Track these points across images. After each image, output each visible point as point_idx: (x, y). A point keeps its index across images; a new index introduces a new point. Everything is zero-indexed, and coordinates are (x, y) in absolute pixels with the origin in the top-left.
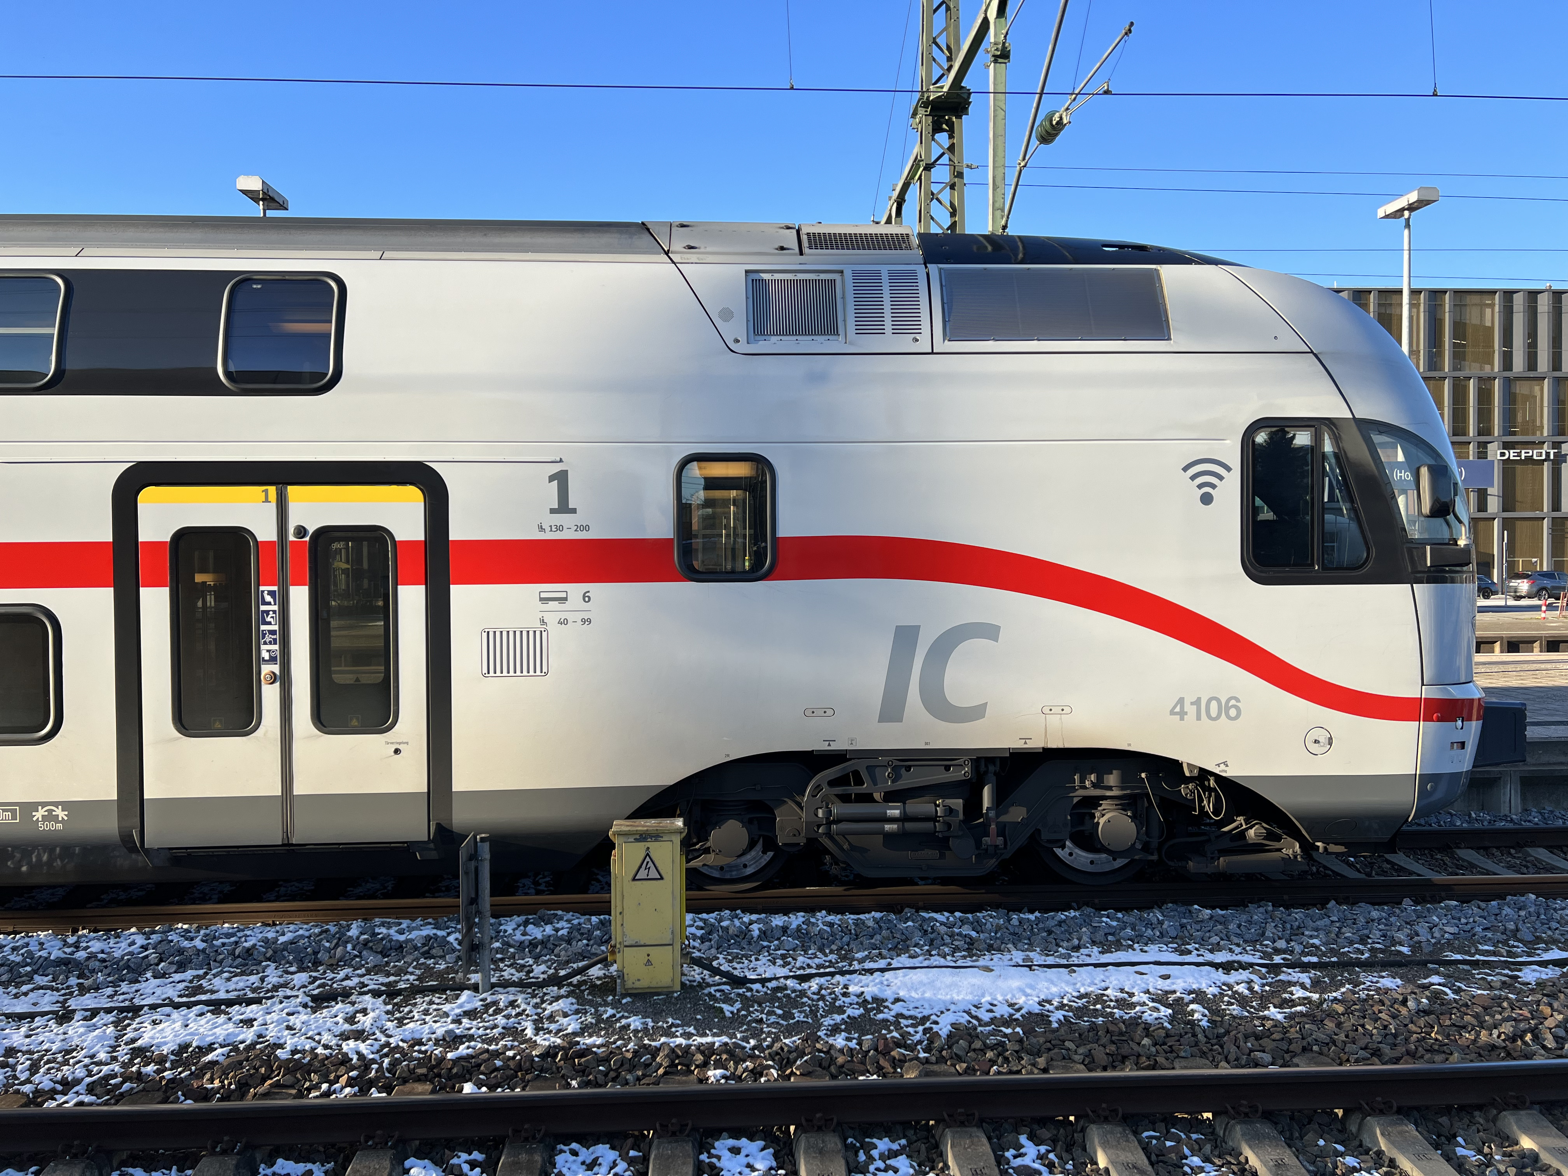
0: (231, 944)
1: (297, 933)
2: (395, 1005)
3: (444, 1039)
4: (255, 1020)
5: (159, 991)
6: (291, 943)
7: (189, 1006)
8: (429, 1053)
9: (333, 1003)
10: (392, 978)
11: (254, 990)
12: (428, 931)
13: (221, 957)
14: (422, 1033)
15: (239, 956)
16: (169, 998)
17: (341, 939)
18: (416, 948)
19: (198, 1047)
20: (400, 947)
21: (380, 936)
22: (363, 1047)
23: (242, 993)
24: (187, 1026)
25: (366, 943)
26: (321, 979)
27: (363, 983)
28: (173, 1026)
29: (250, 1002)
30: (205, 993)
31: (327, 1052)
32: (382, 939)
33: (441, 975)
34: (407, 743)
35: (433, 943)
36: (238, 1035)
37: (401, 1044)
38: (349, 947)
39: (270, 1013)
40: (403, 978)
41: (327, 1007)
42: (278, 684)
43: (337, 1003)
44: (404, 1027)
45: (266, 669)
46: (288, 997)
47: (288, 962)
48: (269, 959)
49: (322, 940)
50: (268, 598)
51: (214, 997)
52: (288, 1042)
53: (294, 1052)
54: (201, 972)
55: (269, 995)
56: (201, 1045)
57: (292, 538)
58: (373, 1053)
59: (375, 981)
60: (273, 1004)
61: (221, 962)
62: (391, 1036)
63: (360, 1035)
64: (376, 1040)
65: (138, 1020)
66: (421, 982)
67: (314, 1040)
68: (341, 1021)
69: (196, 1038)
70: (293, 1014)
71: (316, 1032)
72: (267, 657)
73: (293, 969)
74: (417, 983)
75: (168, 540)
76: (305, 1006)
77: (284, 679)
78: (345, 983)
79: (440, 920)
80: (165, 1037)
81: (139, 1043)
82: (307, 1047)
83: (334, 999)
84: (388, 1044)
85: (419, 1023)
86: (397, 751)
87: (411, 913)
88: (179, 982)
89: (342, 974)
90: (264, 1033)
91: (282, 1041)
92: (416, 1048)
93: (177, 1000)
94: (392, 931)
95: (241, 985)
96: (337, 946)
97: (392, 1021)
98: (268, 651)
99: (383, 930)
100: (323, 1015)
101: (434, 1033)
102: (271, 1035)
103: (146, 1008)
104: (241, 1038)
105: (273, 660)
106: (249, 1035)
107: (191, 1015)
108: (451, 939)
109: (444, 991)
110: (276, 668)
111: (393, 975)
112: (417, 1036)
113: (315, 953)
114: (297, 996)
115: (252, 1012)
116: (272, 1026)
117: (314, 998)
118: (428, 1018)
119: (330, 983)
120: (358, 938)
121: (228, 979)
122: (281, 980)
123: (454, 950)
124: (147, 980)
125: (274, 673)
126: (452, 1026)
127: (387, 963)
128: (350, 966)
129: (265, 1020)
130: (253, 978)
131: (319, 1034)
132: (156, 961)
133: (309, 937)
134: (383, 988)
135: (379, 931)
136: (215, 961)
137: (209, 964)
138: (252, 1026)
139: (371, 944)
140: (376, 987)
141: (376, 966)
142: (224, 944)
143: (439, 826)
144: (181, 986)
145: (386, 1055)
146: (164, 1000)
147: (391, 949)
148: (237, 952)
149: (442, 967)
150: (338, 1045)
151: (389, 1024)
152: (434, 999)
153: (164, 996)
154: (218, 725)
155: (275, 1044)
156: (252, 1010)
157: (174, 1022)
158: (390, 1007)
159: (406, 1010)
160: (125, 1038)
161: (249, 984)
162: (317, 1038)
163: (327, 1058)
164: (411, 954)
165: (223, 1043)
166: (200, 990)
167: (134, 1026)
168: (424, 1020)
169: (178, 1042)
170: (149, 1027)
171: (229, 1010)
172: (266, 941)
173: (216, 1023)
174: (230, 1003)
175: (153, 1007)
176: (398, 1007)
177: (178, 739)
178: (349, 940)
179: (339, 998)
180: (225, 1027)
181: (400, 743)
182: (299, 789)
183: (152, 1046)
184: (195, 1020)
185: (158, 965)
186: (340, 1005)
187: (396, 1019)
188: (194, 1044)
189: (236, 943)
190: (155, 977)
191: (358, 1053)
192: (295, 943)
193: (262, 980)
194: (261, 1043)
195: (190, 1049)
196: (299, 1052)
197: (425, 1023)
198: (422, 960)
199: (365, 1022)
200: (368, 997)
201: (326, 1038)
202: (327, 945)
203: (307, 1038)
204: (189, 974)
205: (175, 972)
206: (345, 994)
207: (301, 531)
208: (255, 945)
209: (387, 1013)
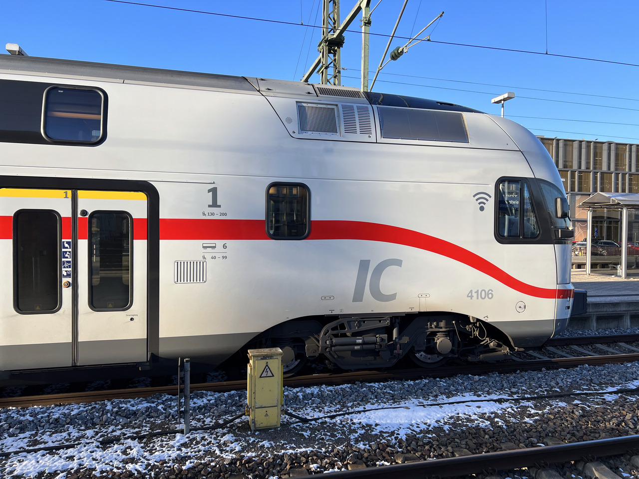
0: (46, 417)
1: (80, 410)
2: (145, 443)
3: (177, 459)
4: (74, 456)
5: (15, 444)
6: (78, 415)
7: (36, 451)
8: (172, 467)
9: (112, 445)
10: (137, 430)
11: (67, 440)
12: (145, 405)
13: (43, 424)
14: (164, 457)
15: (52, 423)
16: (22, 447)
17: (104, 412)
18: (143, 414)
19: (49, 473)
20: (135, 413)
21: (124, 408)
22: (138, 467)
23: (61, 442)
24: (38, 462)
25: (117, 412)
26: (100, 432)
27: (124, 433)
28: (31, 463)
29: (68, 447)
30: (41, 443)
31: (120, 471)
32: (125, 410)
33: (160, 426)
34: (137, 315)
35: (151, 410)
36: (69, 465)
37: (156, 463)
38: (109, 415)
39: (81, 452)
40: (143, 429)
41: (110, 447)
42: (71, 287)
43: (114, 445)
44: (153, 455)
45: (64, 280)
46: (88, 443)
47: (79, 425)
48: (68, 424)
49: (94, 412)
50: (66, 245)
51: (47, 445)
52: (97, 467)
53: (102, 472)
54: (34, 432)
55: (76, 443)
56: (51, 472)
57: (79, 216)
58: (144, 470)
59: (129, 432)
60: (81, 448)
61: (43, 426)
62: (149, 460)
63: (133, 460)
64: (142, 462)
65: (10, 460)
66: (152, 431)
67: (110, 465)
68: (120, 454)
69: (47, 468)
70: (93, 452)
71: (109, 460)
72: (65, 274)
73: (83, 428)
74: (150, 431)
75: (12, 215)
76: (98, 447)
77: (75, 286)
78: (114, 434)
79: (148, 399)
80: (29, 469)
81: (15, 473)
82: (108, 469)
83: (112, 442)
84: (149, 464)
85: (160, 452)
86: (132, 319)
87: (133, 396)
88: (24, 438)
89: (110, 429)
90: (82, 463)
91: (93, 467)
92: (165, 465)
93: (27, 448)
94: (128, 405)
95: (59, 438)
96: (103, 415)
97: (146, 452)
98: (66, 271)
99: (124, 405)
100: (110, 451)
101: (170, 456)
102: (87, 464)
103: (12, 454)
104: (70, 466)
105: (68, 275)
106: (74, 465)
107: (38, 456)
108: (160, 407)
109: (166, 434)
110: (70, 280)
111: (136, 428)
112: (162, 459)
113: (92, 419)
114: (93, 442)
115: (71, 452)
116: (85, 459)
117: (101, 443)
118: (164, 449)
119: (106, 434)
120: (112, 410)
121: (50, 436)
122: (80, 434)
123: (162, 413)
124: (6, 438)
125: (69, 282)
126: (178, 452)
127: (131, 422)
128: (112, 425)
129: (79, 456)
130: (65, 434)
131: (111, 461)
132: (8, 428)
133: (86, 411)
134: (135, 435)
135: (122, 406)
136: (40, 426)
137: (37, 428)
138: (74, 460)
139: (120, 413)
140: (131, 434)
141: (125, 424)
142: (42, 417)
143: (152, 355)
144: (26, 440)
145: (151, 470)
146: (20, 448)
147: (130, 414)
148: (51, 421)
149: (160, 422)
150: (123, 467)
151: (145, 453)
152: (163, 439)
153: (19, 447)
154: (38, 308)
155: (90, 469)
156: (70, 452)
157: (31, 461)
158: (142, 445)
159: (151, 445)
160: (6, 470)
161: (63, 437)
162: (111, 464)
163: (121, 474)
164: (141, 416)
165: (62, 470)
166: (36, 443)
167: (9, 464)
168: (162, 450)
169: (37, 471)
170: (18, 464)
171: (59, 452)
172: (64, 414)
173: (54, 459)
174: (58, 448)
175: (16, 453)
176: (146, 444)
177: (16, 315)
178: (108, 411)
179: (115, 442)
180: (59, 461)
181: (133, 315)
182: (81, 338)
183: (24, 474)
184: (42, 459)
185: (8, 430)
186: (116, 446)
187: (148, 450)
188: (47, 472)
189: (48, 416)
190: (10, 436)
191: (136, 470)
192: (80, 415)
193: (69, 434)
194: (82, 468)
195: (45, 474)
196: (104, 472)
197: (164, 452)
198: (148, 419)
199: (134, 453)
200: (129, 440)
201: (116, 463)
202: (97, 414)
203: (106, 464)
204: (27, 434)
205: (19, 433)
206: (117, 440)
207: (84, 213)
208: (59, 417)
209: (142, 447)
